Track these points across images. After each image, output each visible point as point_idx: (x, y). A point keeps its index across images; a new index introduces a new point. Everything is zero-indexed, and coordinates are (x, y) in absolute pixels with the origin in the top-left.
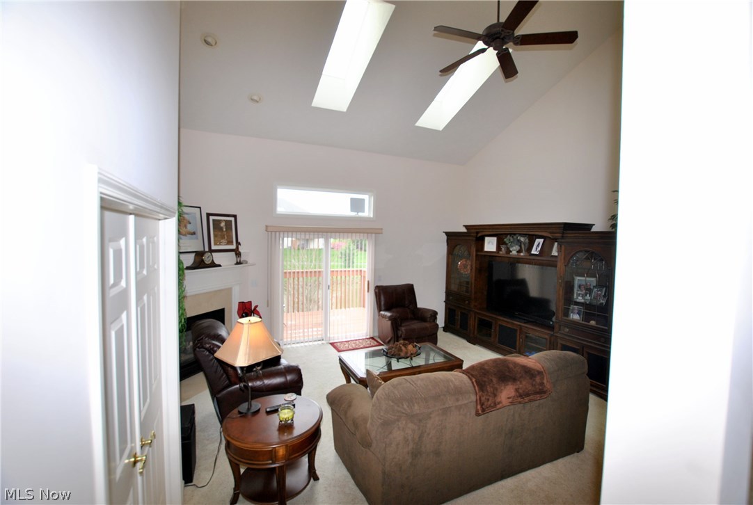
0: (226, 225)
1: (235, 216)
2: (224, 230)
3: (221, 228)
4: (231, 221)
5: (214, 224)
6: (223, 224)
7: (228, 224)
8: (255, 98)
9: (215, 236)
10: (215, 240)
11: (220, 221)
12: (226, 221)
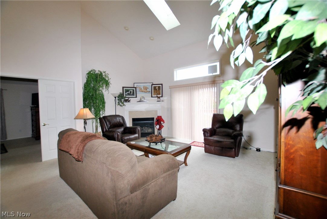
0: (158, 88)
1: (162, 84)
2: (158, 90)
3: (157, 89)
4: (160, 86)
5: (154, 88)
6: (157, 88)
7: (159, 87)
8: (152, 38)
9: (154, 92)
10: (154, 94)
11: (156, 87)
12: (158, 87)
